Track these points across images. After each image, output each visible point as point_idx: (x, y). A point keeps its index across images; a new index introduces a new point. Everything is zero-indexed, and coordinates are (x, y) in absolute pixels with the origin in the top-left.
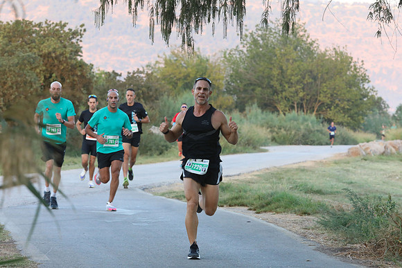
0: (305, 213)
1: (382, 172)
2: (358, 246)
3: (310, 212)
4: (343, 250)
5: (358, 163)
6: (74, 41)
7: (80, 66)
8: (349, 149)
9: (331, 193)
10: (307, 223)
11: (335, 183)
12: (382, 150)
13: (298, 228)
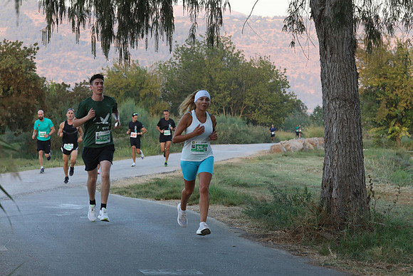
0: (232, 204)
1: (301, 166)
2: (279, 232)
3: (236, 203)
4: (265, 236)
5: (280, 159)
6: (29, 57)
7: (34, 80)
8: (272, 146)
9: (256, 186)
10: (233, 213)
11: (258, 177)
12: (301, 146)
13: (225, 217)
